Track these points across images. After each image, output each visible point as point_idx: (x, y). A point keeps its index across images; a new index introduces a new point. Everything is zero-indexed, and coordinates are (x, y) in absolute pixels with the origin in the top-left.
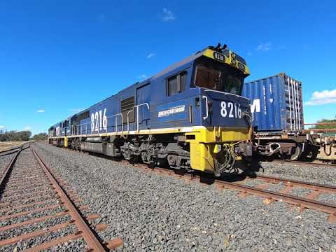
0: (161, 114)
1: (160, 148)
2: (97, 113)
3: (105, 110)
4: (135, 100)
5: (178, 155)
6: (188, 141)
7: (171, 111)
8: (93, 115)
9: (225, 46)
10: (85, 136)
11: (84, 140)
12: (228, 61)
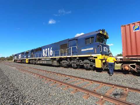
0: (82, 50)
1: (80, 62)
2: (46, 49)
3: (51, 48)
4: (68, 45)
5: (89, 64)
6: (94, 59)
7: (87, 49)
8: (44, 50)
9: (105, 30)
10: (41, 58)
11: (39, 59)
12: (105, 34)
